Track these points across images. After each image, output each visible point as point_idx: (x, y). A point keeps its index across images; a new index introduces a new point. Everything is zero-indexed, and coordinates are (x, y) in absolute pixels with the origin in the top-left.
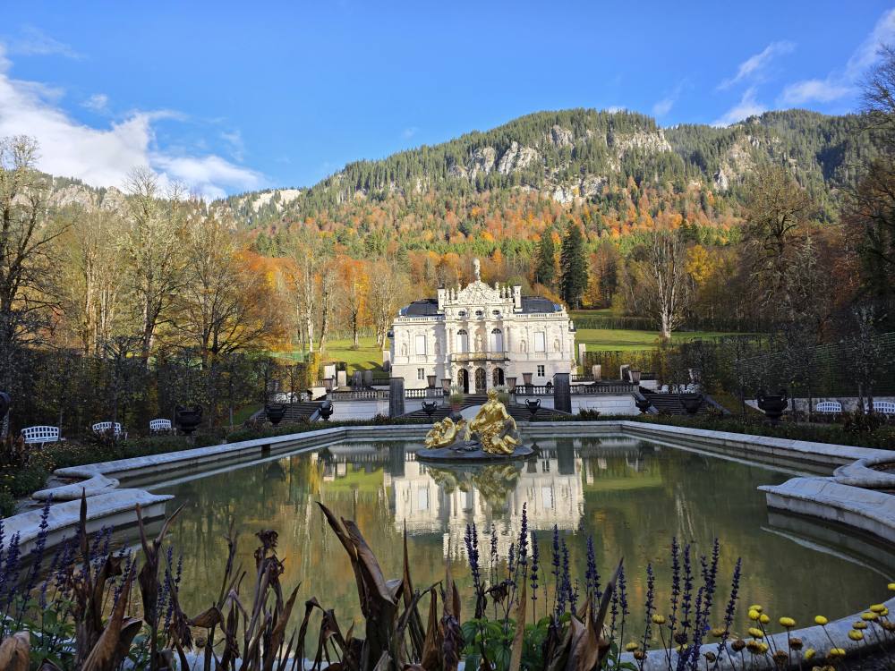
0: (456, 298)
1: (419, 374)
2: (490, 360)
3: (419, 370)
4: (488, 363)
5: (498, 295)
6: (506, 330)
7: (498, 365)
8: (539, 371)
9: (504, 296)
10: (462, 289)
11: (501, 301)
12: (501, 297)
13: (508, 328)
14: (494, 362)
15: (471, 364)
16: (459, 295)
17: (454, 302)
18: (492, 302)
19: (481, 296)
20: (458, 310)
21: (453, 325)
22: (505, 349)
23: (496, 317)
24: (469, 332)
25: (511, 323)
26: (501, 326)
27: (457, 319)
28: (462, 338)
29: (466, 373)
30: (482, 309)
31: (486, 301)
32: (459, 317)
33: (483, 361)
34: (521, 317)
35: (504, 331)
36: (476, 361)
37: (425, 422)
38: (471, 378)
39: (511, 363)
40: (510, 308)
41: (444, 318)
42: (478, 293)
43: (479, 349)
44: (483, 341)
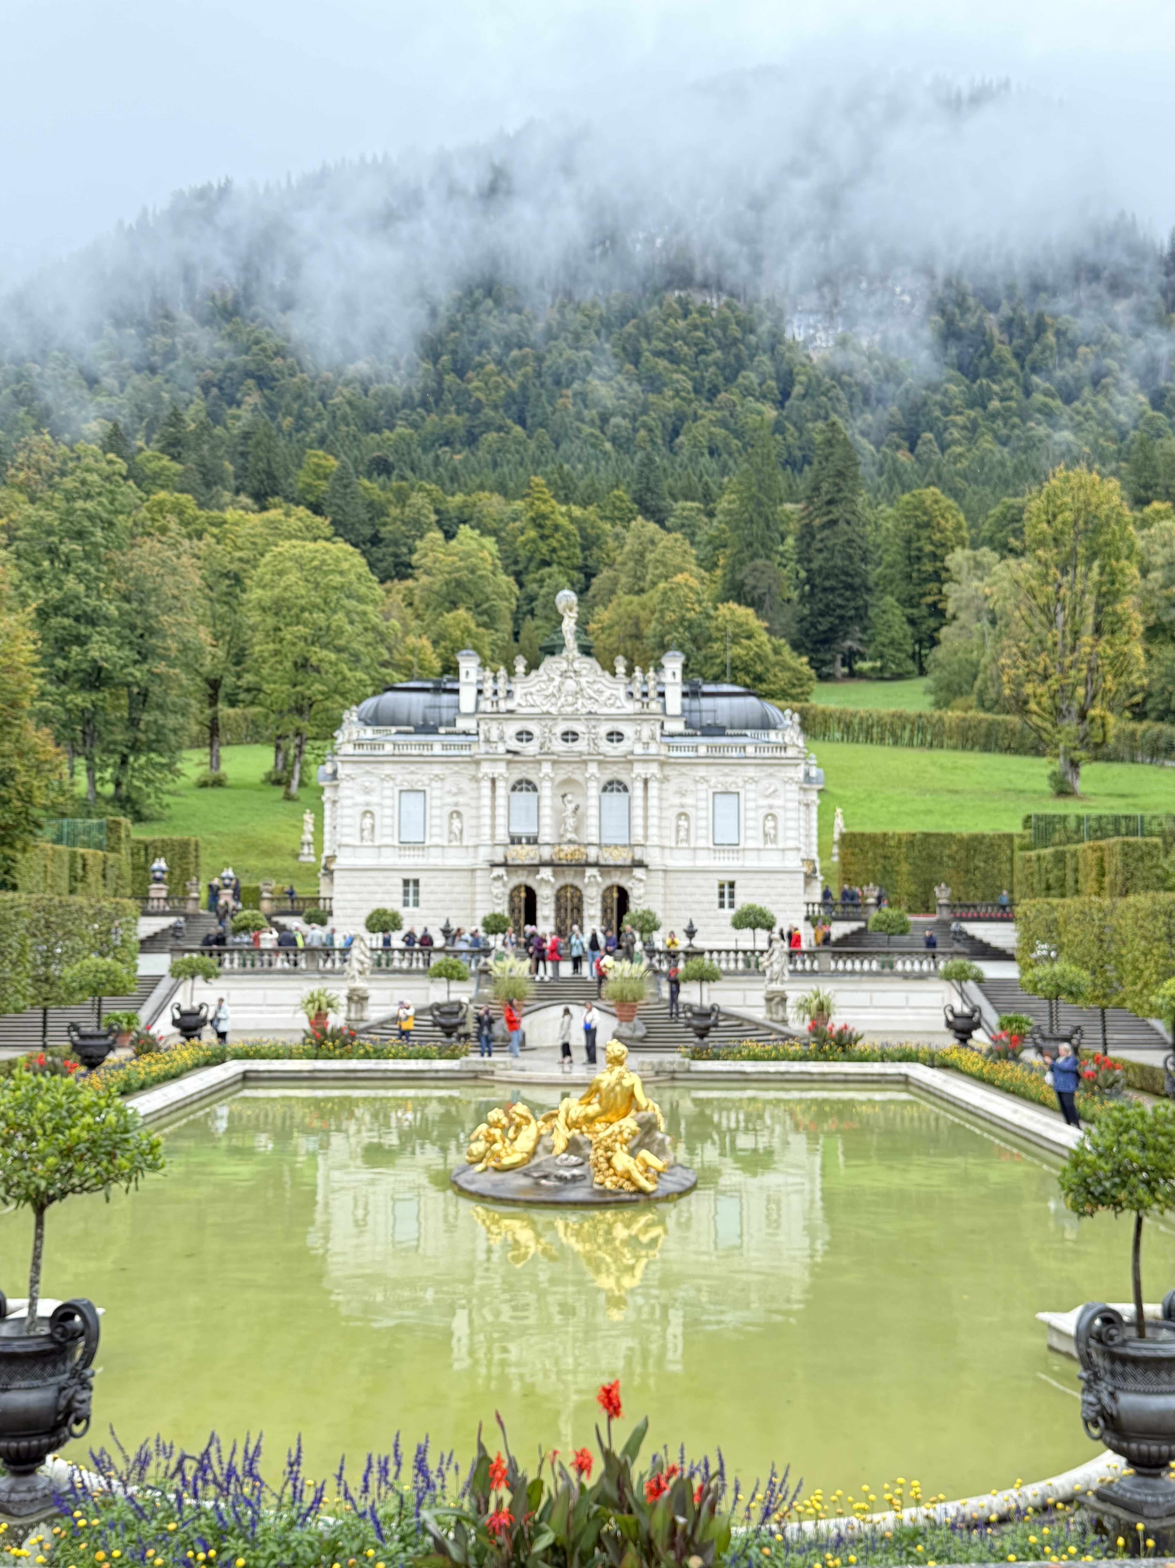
0: (510, 696)
1: (406, 893)
2: (596, 865)
3: (406, 883)
4: (590, 872)
5: (622, 693)
6: (639, 785)
7: (618, 879)
8: (722, 895)
9: (638, 696)
10: (527, 674)
11: (631, 707)
12: (630, 696)
13: (646, 782)
14: (604, 868)
15: (546, 873)
16: (519, 689)
17: (503, 706)
18: (605, 710)
19: (577, 693)
20: (513, 727)
21: (500, 769)
22: (637, 837)
23: (614, 748)
24: (543, 788)
25: (653, 769)
26: (628, 773)
27: (511, 751)
28: (524, 801)
29: (531, 895)
30: (580, 726)
31: (590, 705)
32: (518, 746)
33: (580, 866)
34: (679, 750)
35: (635, 788)
36: (559, 865)
37: (437, 1054)
38: (544, 910)
39: (650, 874)
40: (653, 728)
41: (477, 747)
42: (569, 686)
43: (568, 834)
44: (578, 813)
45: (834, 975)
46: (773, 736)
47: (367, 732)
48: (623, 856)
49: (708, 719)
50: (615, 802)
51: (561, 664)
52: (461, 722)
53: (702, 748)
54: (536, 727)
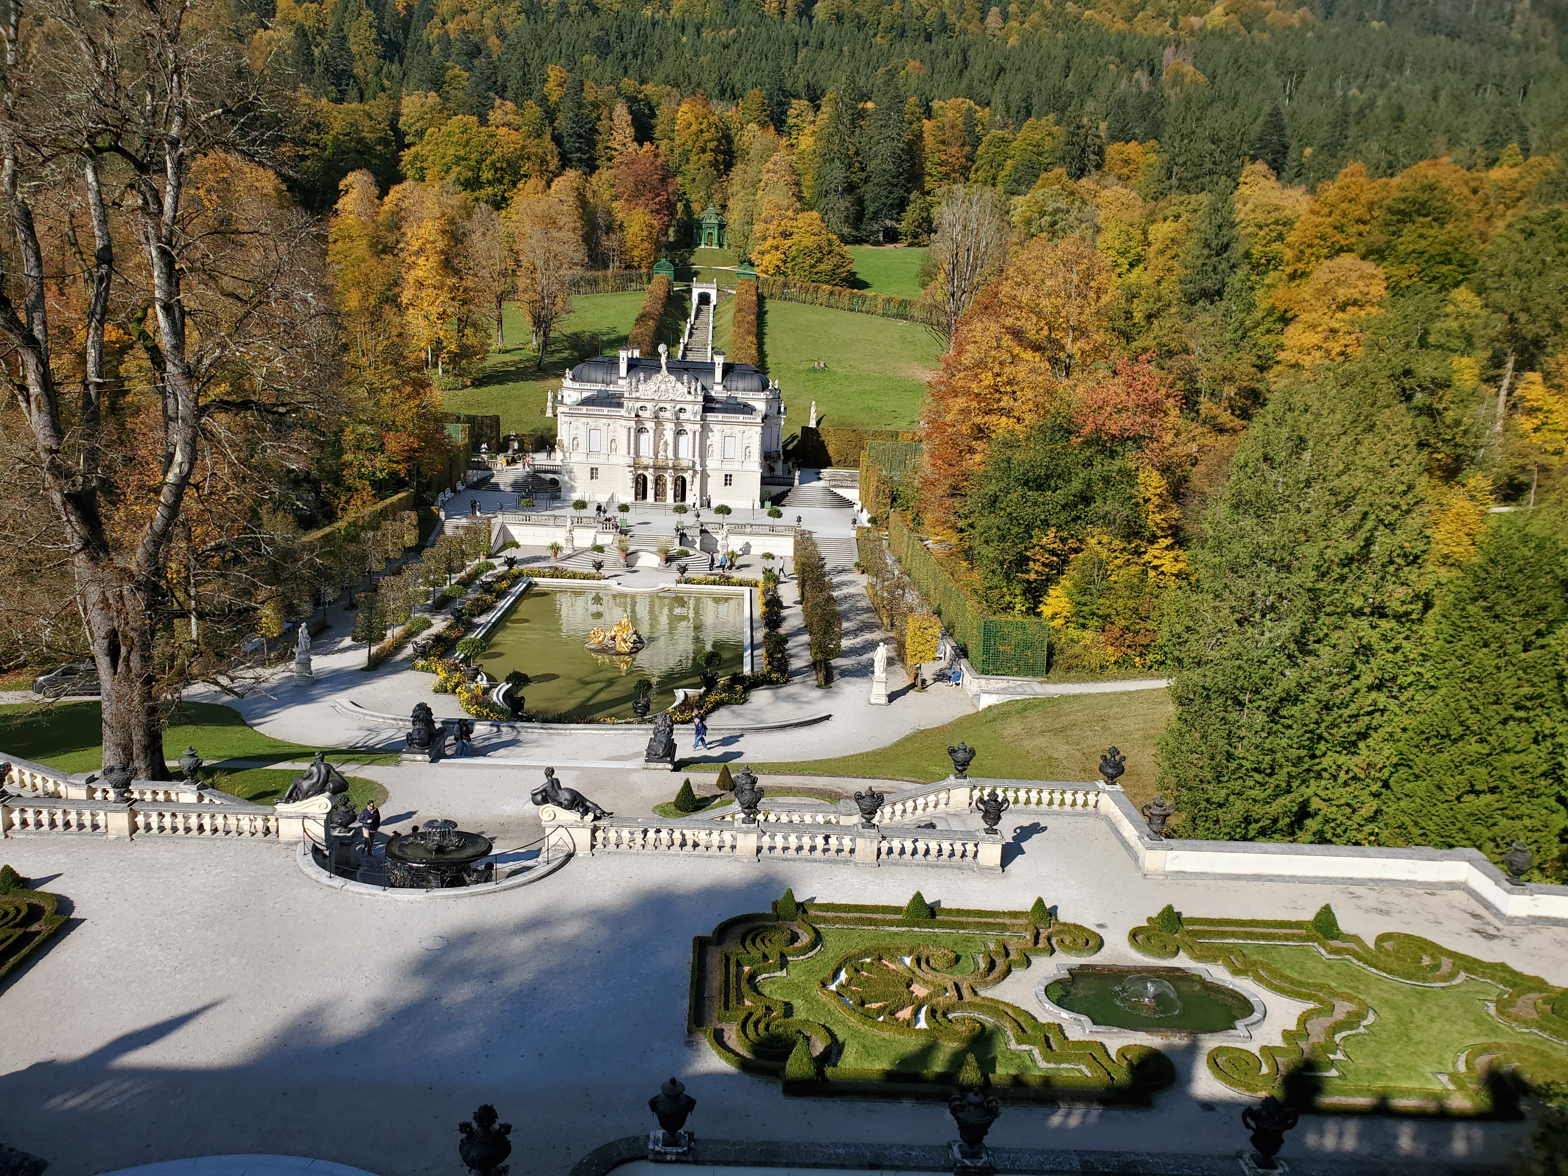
0: (639, 387)
1: (592, 473)
2: (672, 468)
3: (593, 469)
5: (685, 391)
7: (681, 473)
8: (726, 480)
9: (693, 392)
10: (645, 381)
11: (690, 398)
12: (689, 393)
13: (694, 432)
14: (675, 469)
15: (651, 470)
17: (634, 395)
18: (679, 399)
19: (667, 391)
20: (639, 405)
21: (632, 424)
22: (690, 457)
23: (682, 416)
24: (651, 433)
25: (698, 427)
26: (687, 427)
27: (637, 416)
28: (643, 437)
29: (645, 478)
30: (668, 406)
31: (672, 397)
32: (641, 413)
33: (665, 468)
34: (711, 417)
35: (690, 434)
36: (656, 468)
37: (594, 578)
38: (650, 485)
39: (695, 472)
40: (699, 408)
41: (623, 412)
42: (663, 387)
43: (661, 453)
44: (666, 443)
45: (750, 534)
46: (762, 395)
47: (577, 385)
48: (684, 464)
49: (734, 384)
50: (682, 439)
51: (660, 377)
52: (620, 382)
53: (720, 416)
54: (649, 405)
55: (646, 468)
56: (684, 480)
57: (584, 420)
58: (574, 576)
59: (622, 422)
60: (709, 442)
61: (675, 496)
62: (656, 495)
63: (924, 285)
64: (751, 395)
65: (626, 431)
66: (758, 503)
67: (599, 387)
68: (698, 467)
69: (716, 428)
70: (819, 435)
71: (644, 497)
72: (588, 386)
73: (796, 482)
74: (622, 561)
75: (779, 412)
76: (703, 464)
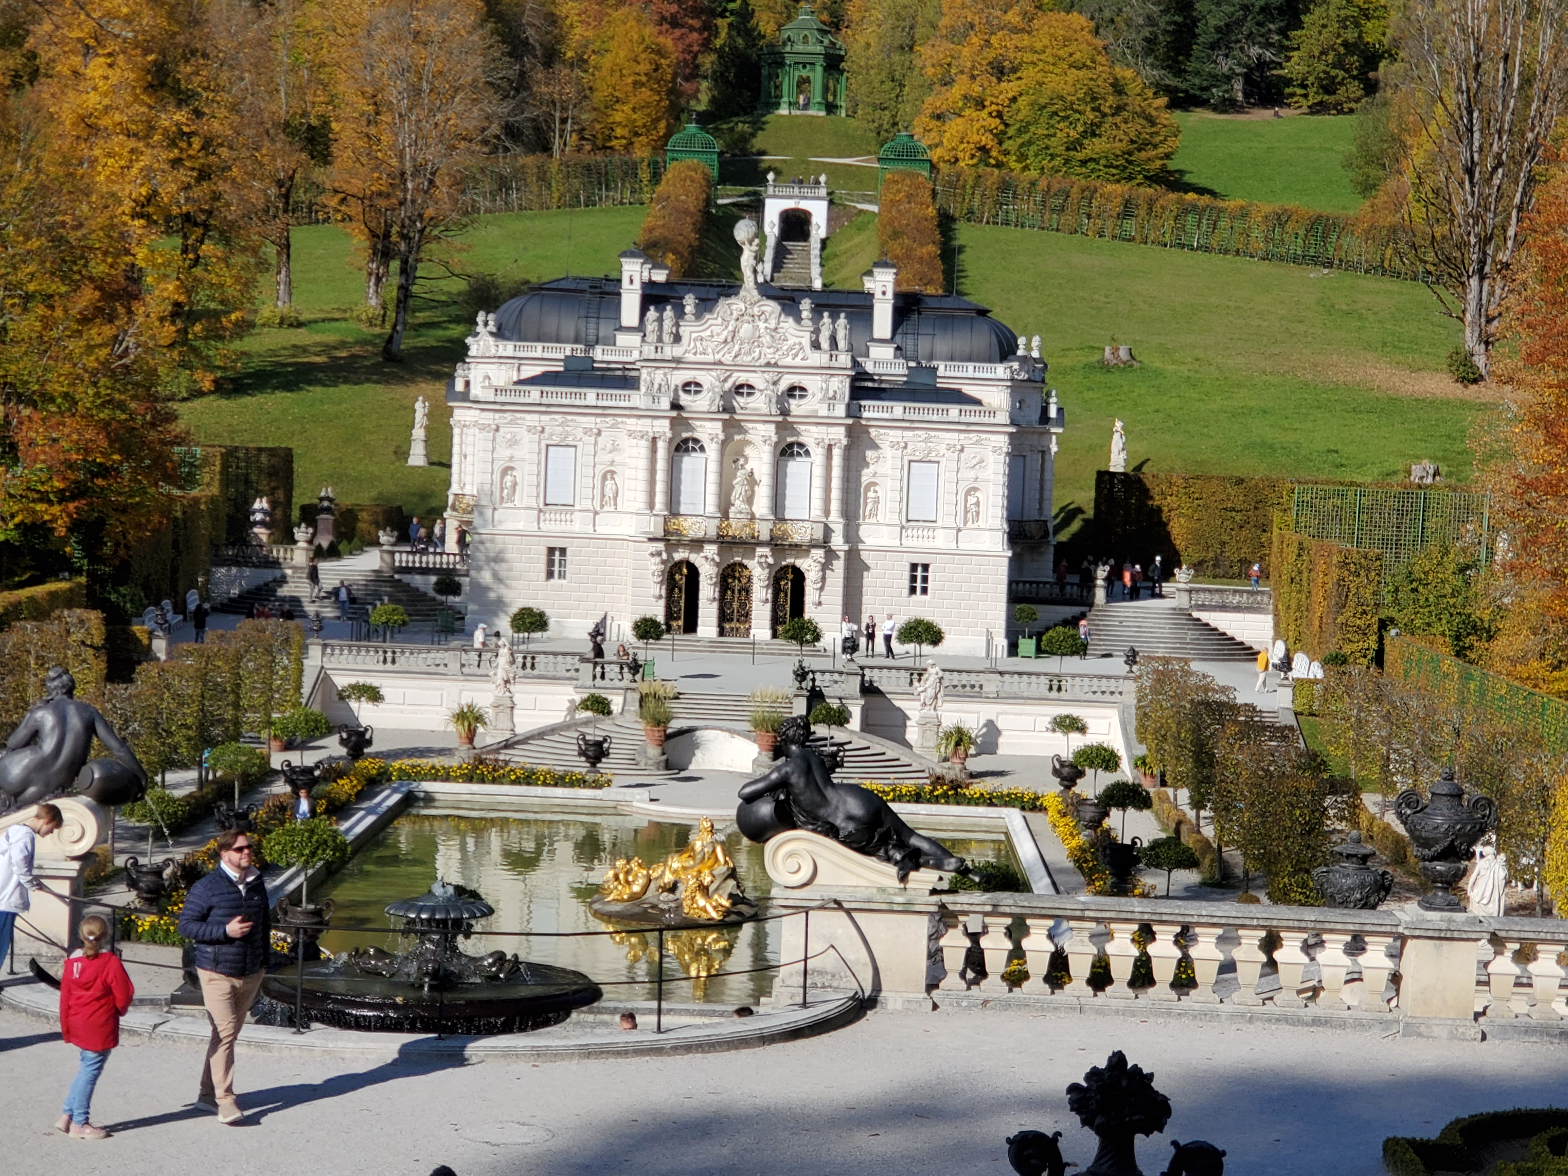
0: (677, 339)
1: (550, 563)
3: (551, 551)
4: (760, 551)
5: (806, 341)
7: (792, 559)
8: (913, 579)
9: (825, 344)
10: (698, 315)
11: (817, 359)
12: (816, 345)
13: (830, 448)
14: (777, 547)
15: (711, 550)
16: (687, 333)
17: (670, 351)
18: (788, 361)
19: (755, 340)
20: (680, 377)
21: (663, 427)
22: (817, 512)
23: (796, 406)
24: (712, 450)
25: (839, 434)
26: (810, 436)
27: (676, 406)
28: (690, 463)
29: (693, 572)
30: (756, 380)
31: (769, 355)
32: (685, 399)
33: (749, 545)
34: (872, 410)
35: (817, 455)
36: (726, 542)
37: (582, 783)
38: (707, 591)
39: (830, 555)
40: (841, 385)
41: (637, 399)
42: (745, 329)
43: (738, 504)
44: (752, 480)
45: (998, 697)
46: (1001, 370)
47: (508, 348)
48: (800, 534)
49: (924, 344)
50: (795, 467)
51: (736, 304)
52: (622, 339)
53: (898, 409)
54: (706, 378)
55: (697, 544)
56: (799, 577)
57: (532, 419)
58: (529, 778)
59: (632, 423)
60: (866, 475)
61: (776, 621)
62: (723, 617)
63: (1367, 188)
64: (970, 369)
65: (643, 446)
66: (1001, 641)
67: (567, 349)
68: (838, 542)
69: (885, 438)
70: (1144, 492)
71: (691, 626)
72: (538, 350)
73: (1100, 595)
74: (654, 751)
75: (1044, 418)
76: (851, 535)
